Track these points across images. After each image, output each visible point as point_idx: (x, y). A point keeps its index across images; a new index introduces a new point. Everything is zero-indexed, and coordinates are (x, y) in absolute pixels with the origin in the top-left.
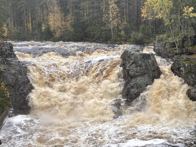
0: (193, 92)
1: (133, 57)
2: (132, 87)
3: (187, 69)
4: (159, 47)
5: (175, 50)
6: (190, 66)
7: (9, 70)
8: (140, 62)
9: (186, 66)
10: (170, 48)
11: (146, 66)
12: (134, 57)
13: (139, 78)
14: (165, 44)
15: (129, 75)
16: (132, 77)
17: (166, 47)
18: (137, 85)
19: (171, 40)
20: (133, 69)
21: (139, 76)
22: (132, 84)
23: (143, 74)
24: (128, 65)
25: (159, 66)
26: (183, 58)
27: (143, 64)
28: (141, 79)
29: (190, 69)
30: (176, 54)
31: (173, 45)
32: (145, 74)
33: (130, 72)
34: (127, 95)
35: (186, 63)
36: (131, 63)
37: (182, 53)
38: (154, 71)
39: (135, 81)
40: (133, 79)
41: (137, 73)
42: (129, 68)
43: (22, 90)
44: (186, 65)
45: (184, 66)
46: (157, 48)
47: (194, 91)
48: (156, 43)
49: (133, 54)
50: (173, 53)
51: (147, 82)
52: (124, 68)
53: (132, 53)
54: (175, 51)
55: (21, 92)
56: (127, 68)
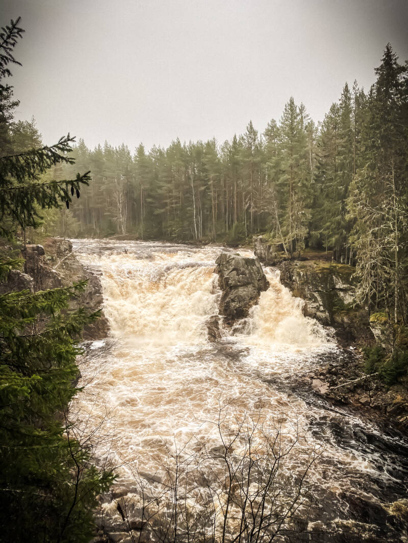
0: (309, 308)
1: (233, 262)
2: (233, 301)
3: (302, 279)
4: (261, 250)
5: (282, 254)
6: (306, 274)
7: (71, 277)
8: (242, 269)
9: (302, 275)
10: (276, 251)
11: (250, 273)
12: (235, 262)
13: (241, 289)
14: (270, 247)
15: (227, 284)
16: (231, 288)
17: (271, 250)
18: (238, 298)
19: (277, 241)
20: (233, 277)
21: (241, 286)
22: (232, 296)
23: (245, 284)
24: (227, 273)
25: (266, 275)
26: (297, 265)
27: (247, 272)
28: (244, 291)
29: (307, 278)
30: (285, 259)
31: (281, 248)
32: (248, 284)
33: (230, 282)
34: (225, 310)
35: (302, 271)
36: (230, 270)
37: (293, 259)
38: (259, 280)
39: (236, 293)
40: (233, 290)
41: (239, 282)
42: (228, 276)
43: (88, 303)
44: (302, 273)
45: (299, 274)
46: (259, 251)
47: (311, 306)
48: (257, 245)
49: (233, 259)
50: (281, 258)
51: (251, 294)
52: (221, 276)
53: (232, 257)
54: (283, 256)
55: (87, 306)
56: (226, 276)
